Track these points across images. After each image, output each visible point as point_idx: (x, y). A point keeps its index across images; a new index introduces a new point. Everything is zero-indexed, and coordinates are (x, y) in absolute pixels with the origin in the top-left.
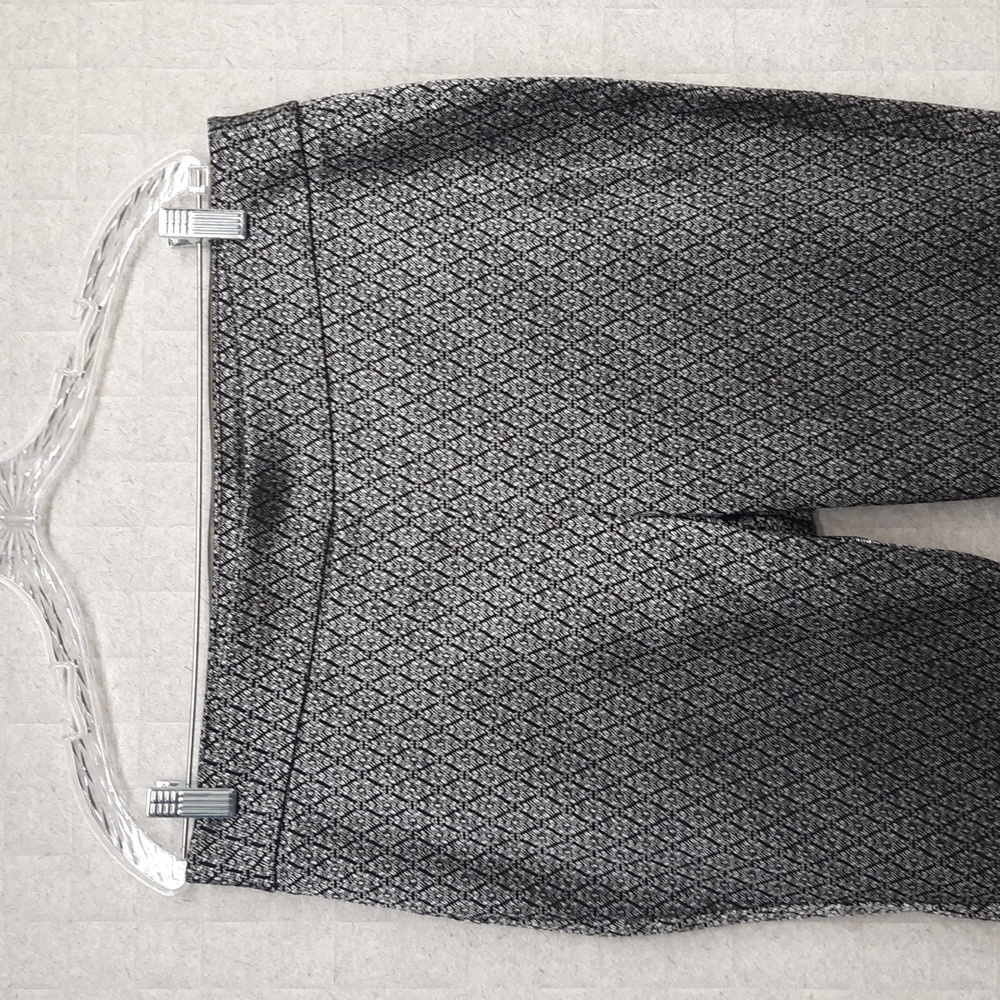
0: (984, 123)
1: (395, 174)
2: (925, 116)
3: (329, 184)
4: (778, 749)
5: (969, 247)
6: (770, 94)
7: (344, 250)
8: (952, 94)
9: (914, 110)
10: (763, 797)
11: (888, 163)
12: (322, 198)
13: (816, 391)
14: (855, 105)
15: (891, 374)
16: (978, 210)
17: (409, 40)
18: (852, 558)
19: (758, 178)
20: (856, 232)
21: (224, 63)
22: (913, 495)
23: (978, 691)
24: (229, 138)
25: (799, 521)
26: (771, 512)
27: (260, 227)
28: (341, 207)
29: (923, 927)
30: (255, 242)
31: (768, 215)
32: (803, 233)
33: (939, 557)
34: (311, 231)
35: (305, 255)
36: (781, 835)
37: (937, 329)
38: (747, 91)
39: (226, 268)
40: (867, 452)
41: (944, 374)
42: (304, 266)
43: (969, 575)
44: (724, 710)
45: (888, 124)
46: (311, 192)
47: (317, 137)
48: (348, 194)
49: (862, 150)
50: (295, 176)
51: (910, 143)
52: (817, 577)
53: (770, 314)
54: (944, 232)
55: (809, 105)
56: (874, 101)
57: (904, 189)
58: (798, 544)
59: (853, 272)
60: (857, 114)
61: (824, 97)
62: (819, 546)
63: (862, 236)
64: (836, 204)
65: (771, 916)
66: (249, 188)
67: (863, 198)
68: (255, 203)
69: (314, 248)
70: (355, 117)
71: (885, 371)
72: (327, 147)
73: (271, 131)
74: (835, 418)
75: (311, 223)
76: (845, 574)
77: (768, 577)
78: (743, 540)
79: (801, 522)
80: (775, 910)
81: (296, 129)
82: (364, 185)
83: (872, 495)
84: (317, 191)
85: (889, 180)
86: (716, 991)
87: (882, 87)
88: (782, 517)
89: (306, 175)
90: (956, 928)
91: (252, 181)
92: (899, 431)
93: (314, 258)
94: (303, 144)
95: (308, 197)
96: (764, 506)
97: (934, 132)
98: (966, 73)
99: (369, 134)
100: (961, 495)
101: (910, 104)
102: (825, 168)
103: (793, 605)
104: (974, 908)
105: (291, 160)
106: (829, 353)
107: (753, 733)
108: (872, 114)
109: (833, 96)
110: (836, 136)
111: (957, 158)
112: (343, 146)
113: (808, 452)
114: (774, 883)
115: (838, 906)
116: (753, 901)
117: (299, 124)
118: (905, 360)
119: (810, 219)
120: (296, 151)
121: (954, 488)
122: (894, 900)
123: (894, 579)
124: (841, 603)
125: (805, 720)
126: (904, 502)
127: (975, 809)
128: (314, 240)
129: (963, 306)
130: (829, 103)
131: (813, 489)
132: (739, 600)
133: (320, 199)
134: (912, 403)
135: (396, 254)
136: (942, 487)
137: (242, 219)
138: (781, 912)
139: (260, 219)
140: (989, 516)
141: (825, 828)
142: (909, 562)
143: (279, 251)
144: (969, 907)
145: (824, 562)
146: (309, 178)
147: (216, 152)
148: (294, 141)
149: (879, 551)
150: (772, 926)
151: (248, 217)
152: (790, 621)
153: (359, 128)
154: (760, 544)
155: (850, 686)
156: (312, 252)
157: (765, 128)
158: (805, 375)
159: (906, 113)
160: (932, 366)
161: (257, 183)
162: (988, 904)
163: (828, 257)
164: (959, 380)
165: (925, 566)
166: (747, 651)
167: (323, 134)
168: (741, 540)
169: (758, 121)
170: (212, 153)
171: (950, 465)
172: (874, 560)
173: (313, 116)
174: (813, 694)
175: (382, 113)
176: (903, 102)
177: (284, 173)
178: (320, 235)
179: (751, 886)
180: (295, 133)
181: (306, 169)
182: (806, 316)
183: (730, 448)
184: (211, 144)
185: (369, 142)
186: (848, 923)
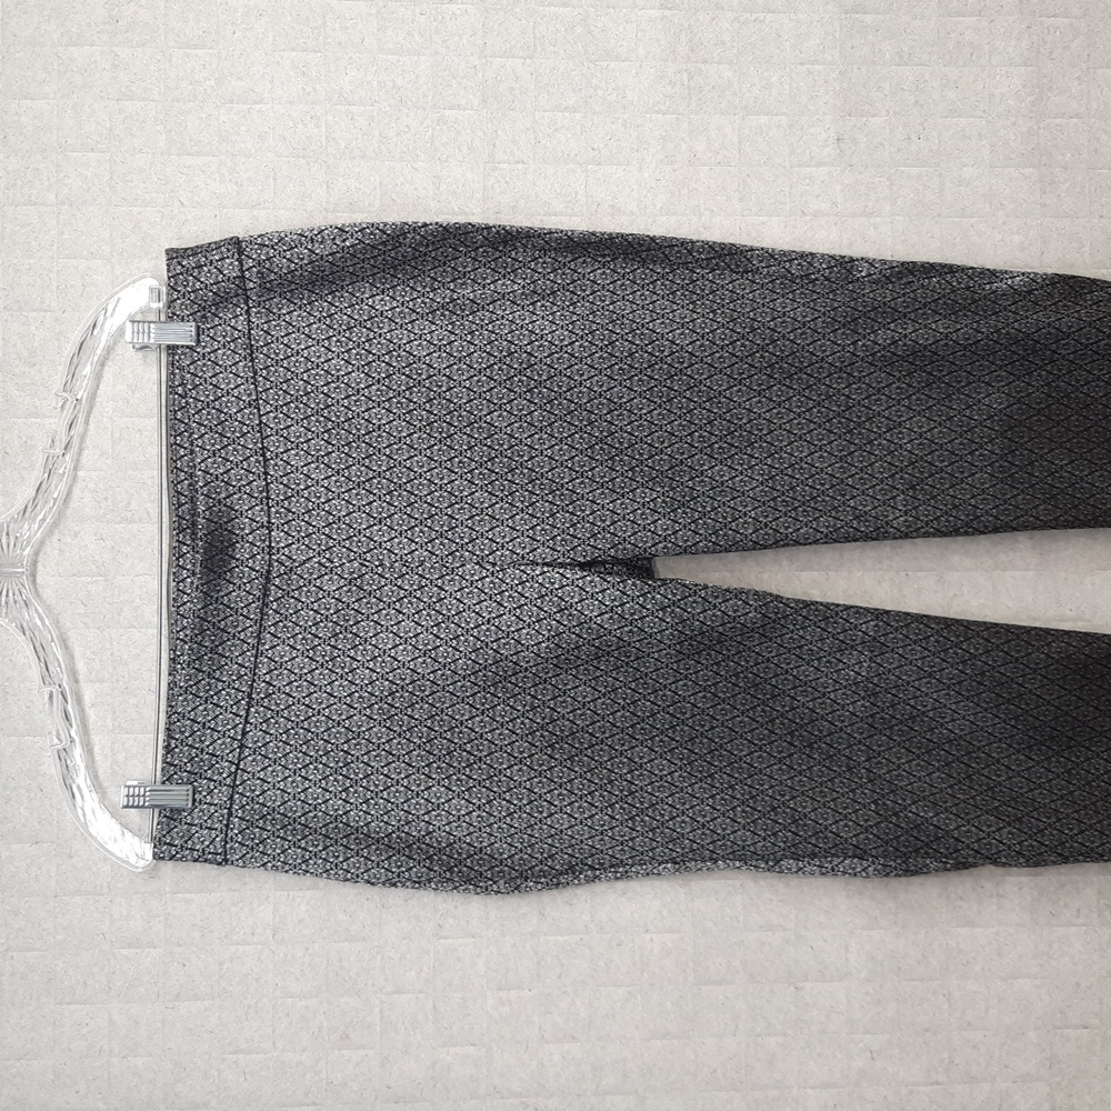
0: (776, 259)
2: (730, 254)
4: (623, 745)
5: (762, 356)
6: (611, 237)
8: (754, 235)
9: (723, 249)
10: (611, 782)
11: (703, 290)
13: (650, 467)
14: (677, 245)
15: (706, 454)
16: (769, 328)
17: (328, 186)
18: (675, 595)
19: (604, 301)
20: (677, 345)
21: (177, 203)
22: (721, 546)
23: (773, 697)
25: (639, 567)
26: (616, 561)
29: (737, 883)
30: (204, 347)
31: (611, 331)
32: (637, 345)
33: (739, 593)
36: (624, 809)
37: (741, 419)
38: (593, 234)
40: (686, 514)
41: (746, 454)
43: (760, 606)
44: (581, 715)
45: (703, 260)
49: (684, 279)
51: (720, 275)
52: (648, 610)
53: (614, 406)
54: (743, 345)
55: (642, 245)
56: (692, 242)
57: (714, 311)
58: (634, 584)
59: (676, 375)
60: (678, 252)
61: (653, 239)
62: (650, 585)
63: (682, 348)
64: (663, 323)
65: (619, 875)
67: (683, 318)
71: (701, 451)
74: (663, 487)
76: (669, 606)
77: (612, 610)
78: (593, 581)
79: (640, 568)
80: (621, 869)
81: (237, 260)
83: (690, 547)
85: (703, 304)
86: (578, 937)
87: (701, 229)
88: (627, 565)
90: (762, 883)
92: (711, 498)
96: (609, 555)
97: (738, 266)
98: (765, 219)
100: (758, 546)
101: (720, 244)
102: (655, 293)
103: (631, 631)
104: (771, 863)
106: (658, 437)
107: (604, 733)
108: (690, 253)
109: (660, 237)
110: (664, 268)
111: (755, 287)
113: (643, 514)
114: (619, 848)
115: (669, 865)
116: (603, 864)
117: (240, 256)
118: (717, 442)
119: (642, 334)
121: (751, 540)
122: (711, 859)
123: (705, 611)
124: (667, 629)
125: (643, 720)
126: (714, 552)
127: (772, 787)
129: (760, 402)
130: (657, 244)
131: (646, 542)
132: (590, 628)
134: (722, 476)
135: (319, 357)
136: (742, 540)
137: (193, 329)
138: (626, 872)
140: (785, 562)
141: (657, 803)
142: (717, 597)
143: (224, 354)
144: (767, 863)
145: (653, 598)
149: (693, 590)
150: (620, 885)
151: (198, 327)
152: (629, 644)
154: (605, 585)
155: (677, 694)
157: (609, 262)
158: (641, 455)
159: (716, 252)
160: (737, 447)
162: (781, 860)
163: (656, 363)
164: (757, 458)
165: (728, 600)
166: (598, 668)
168: (591, 582)
169: (604, 256)
171: (748, 523)
172: (690, 595)
173: (251, 249)
174: (649, 701)
175: (306, 248)
176: (714, 243)
179: (602, 852)
180: (237, 263)
182: (641, 409)
183: (584, 511)
184: (169, 271)
186: (680, 881)
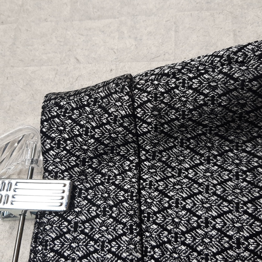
1: (231, 142)
3: (161, 152)
7: (177, 225)
12: (153, 167)
24: (61, 107)
27: (86, 198)
28: (173, 176)
34: (139, 201)
35: (131, 229)
39: (44, 243)
42: (130, 243)
46: (141, 161)
47: (149, 101)
48: (181, 162)
50: (126, 143)
66: (78, 157)
68: (83, 173)
69: (142, 221)
70: (190, 79)
72: (159, 110)
73: (102, 98)
75: (139, 193)
82: (198, 154)
84: (147, 159)
89: (136, 142)
91: (81, 149)
93: (141, 234)
94: (135, 109)
95: (138, 166)
99: (206, 95)
105: (121, 125)
112: (177, 110)
120: (127, 116)
128: (142, 212)
133: (149, 168)
139: (87, 190)
146: (140, 147)
147: (46, 120)
148: (126, 105)
153: (195, 90)
156: (139, 225)
161: (85, 151)
167: (156, 98)
170: (42, 122)
177: (114, 140)
178: (149, 206)
181: (137, 135)
185: (205, 104)
